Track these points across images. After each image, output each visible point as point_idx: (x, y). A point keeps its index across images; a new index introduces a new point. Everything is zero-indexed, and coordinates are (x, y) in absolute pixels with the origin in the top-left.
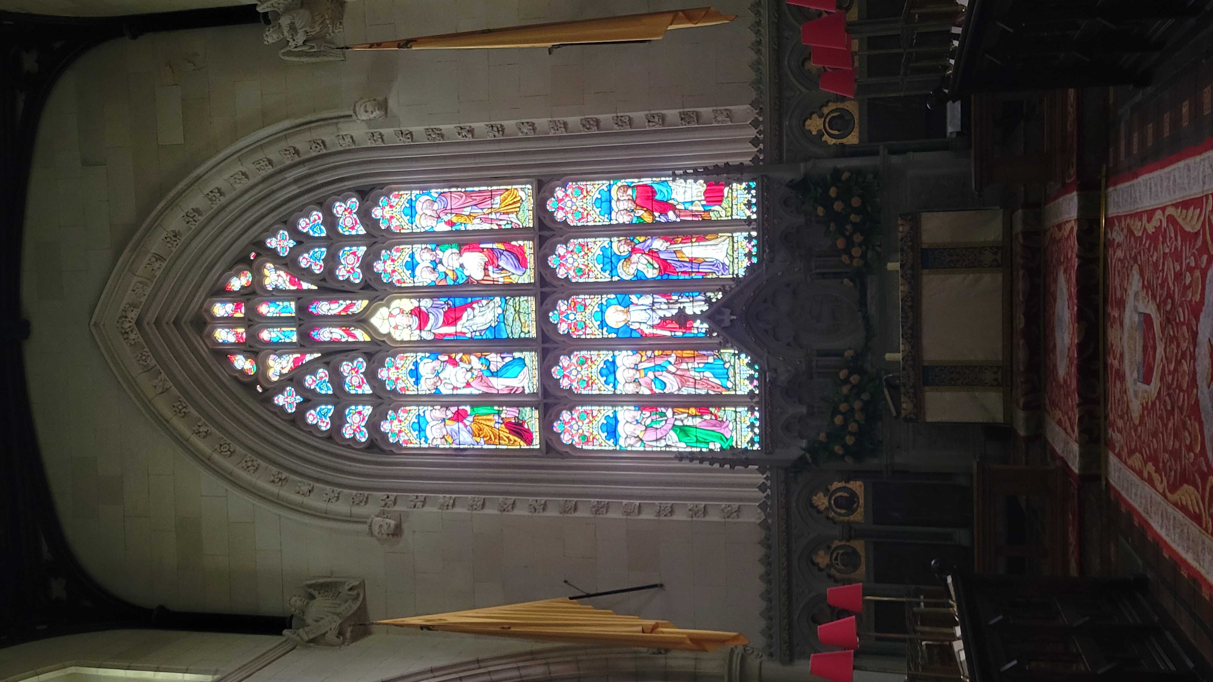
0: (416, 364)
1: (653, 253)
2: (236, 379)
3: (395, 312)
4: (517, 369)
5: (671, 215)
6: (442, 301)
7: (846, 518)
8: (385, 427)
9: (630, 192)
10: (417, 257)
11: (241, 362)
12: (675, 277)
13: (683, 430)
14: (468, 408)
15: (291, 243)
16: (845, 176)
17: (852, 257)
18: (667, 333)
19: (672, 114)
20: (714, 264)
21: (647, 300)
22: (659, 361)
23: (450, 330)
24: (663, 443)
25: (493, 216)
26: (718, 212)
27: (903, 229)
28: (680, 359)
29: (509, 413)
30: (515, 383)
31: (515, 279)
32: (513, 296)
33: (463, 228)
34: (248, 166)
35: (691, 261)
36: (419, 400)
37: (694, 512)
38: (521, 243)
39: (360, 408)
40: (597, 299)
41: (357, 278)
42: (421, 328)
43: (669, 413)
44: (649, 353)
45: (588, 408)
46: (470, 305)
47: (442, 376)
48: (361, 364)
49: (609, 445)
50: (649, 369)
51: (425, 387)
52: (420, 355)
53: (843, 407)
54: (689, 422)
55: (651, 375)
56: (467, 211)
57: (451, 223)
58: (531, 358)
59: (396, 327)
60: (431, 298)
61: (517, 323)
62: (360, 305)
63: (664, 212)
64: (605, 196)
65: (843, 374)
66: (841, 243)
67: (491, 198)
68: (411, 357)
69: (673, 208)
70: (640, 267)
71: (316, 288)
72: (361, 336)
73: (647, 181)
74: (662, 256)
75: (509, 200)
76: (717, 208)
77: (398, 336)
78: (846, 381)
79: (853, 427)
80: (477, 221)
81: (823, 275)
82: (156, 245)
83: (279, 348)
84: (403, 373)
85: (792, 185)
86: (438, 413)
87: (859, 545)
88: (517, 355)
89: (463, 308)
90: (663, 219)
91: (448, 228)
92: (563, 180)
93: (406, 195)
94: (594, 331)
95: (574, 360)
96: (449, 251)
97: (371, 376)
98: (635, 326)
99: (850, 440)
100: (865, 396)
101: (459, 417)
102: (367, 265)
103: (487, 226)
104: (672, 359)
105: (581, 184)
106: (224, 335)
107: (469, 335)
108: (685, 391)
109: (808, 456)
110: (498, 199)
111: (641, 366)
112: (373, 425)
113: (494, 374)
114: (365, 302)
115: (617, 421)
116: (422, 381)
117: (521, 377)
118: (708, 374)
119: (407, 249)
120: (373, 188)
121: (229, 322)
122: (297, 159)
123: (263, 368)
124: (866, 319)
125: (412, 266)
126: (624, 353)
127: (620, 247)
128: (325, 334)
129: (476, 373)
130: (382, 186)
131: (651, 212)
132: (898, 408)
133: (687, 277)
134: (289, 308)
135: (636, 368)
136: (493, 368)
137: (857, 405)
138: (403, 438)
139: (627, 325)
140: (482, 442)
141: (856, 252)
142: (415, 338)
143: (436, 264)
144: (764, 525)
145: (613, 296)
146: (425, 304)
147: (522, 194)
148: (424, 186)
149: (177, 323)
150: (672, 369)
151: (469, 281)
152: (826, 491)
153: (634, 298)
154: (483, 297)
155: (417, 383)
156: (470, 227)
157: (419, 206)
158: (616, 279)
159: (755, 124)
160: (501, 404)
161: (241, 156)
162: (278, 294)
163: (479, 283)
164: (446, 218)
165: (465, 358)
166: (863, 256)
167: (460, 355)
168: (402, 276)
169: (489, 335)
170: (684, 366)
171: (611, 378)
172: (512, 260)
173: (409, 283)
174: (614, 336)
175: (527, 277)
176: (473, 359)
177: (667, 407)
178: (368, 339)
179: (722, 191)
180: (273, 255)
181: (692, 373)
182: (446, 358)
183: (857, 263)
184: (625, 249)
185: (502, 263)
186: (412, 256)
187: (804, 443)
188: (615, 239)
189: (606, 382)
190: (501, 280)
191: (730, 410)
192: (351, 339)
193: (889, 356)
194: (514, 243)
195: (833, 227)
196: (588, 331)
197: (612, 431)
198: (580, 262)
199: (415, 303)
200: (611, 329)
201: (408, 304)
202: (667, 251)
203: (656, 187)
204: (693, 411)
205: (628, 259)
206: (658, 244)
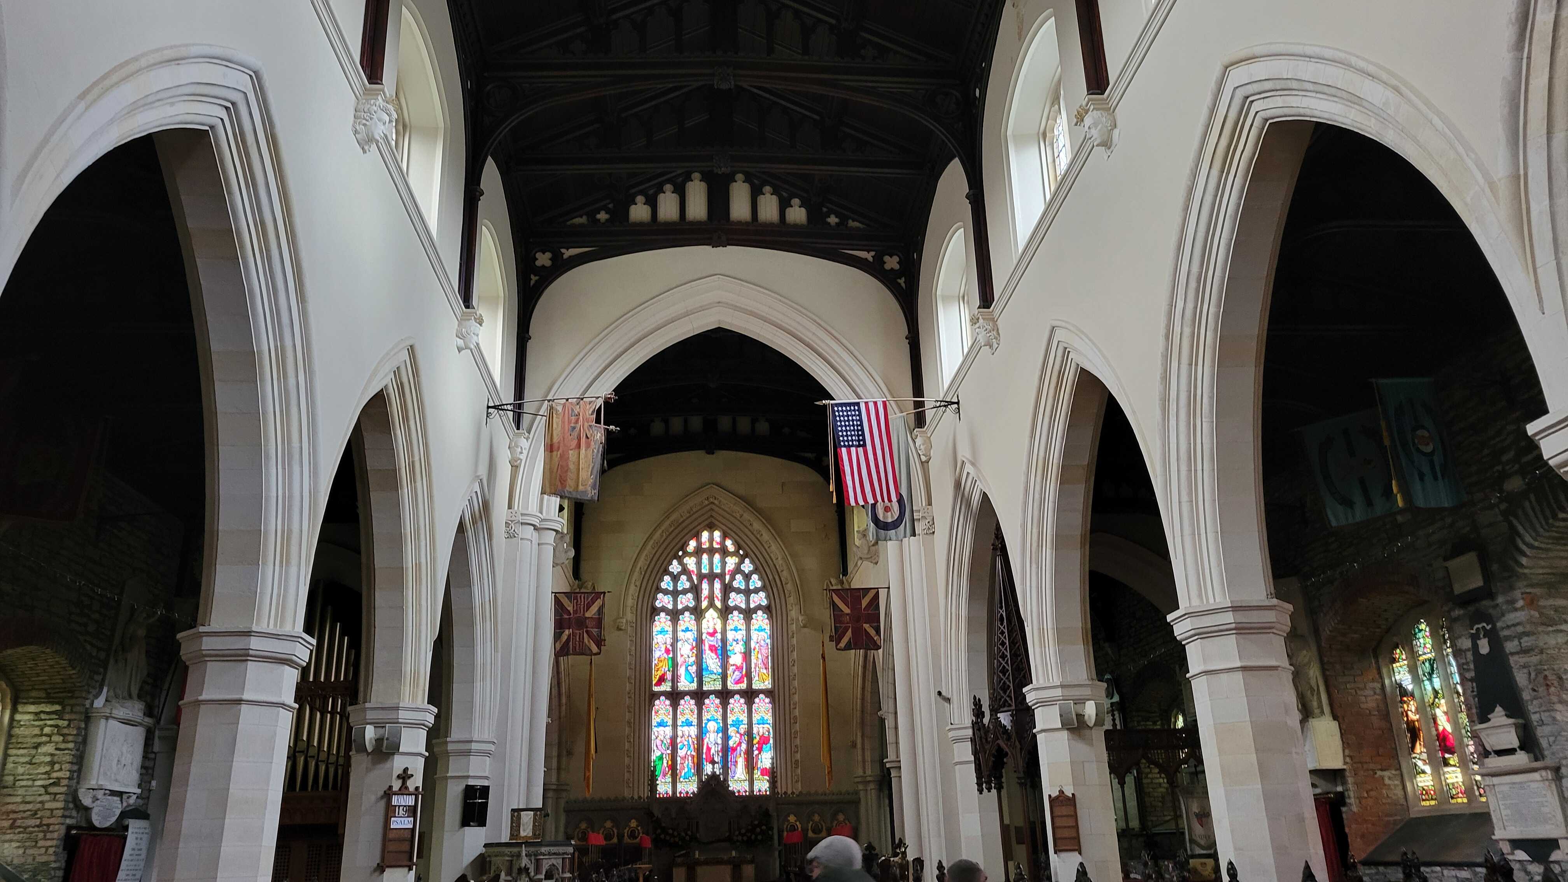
0: (692, 630)
1: (740, 744)
2: (686, 542)
3: (715, 621)
4: (689, 680)
5: (756, 752)
6: (720, 644)
7: (626, 835)
8: (663, 614)
9: (767, 733)
10: (739, 632)
11: (692, 545)
12: (729, 754)
13: (661, 758)
14: (671, 655)
15: (747, 572)
16: (770, 832)
17: (737, 836)
18: (704, 751)
19: (798, 756)
20: (735, 772)
21: (720, 741)
22: (692, 746)
23: (707, 647)
24: (655, 748)
25: (757, 669)
26: (757, 774)
27: (749, 857)
28: (693, 757)
29: (669, 676)
30: (682, 679)
31: (729, 678)
32: (722, 678)
33: (752, 654)
34: (780, 562)
35: (736, 762)
36: (675, 631)
37: (628, 767)
38: (745, 682)
39: (671, 603)
40: (720, 718)
41: (731, 603)
42: (708, 633)
43: (669, 752)
44: (696, 742)
45: (671, 713)
46: (718, 657)
47: (686, 643)
48: (692, 604)
49: (654, 723)
50: (688, 742)
51: (681, 635)
52: (696, 633)
53: (676, 833)
54: (665, 762)
55: (686, 743)
56: (760, 656)
57: (754, 649)
58: (694, 686)
59: (708, 621)
60: (722, 639)
61: (709, 680)
62: (718, 604)
63: (758, 749)
64: (765, 722)
65: (689, 833)
66: (743, 831)
67: (766, 668)
68: (695, 628)
69: (760, 753)
70: (734, 738)
71: (727, 582)
72: (704, 604)
73: (771, 741)
74: (738, 748)
75: (764, 677)
76: (759, 773)
77: (704, 622)
78: (687, 835)
79: (668, 838)
80: (755, 661)
81: (730, 823)
82: (747, 516)
83: (699, 564)
84: (687, 624)
85: (767, 810)
86: (669, 641)
87: (615, 840)
88: (695, 679)
89: (716, 654)
90: (754, 748)
91: (752, 647)
92: (773, 702)
93: (768, 627)
94: (706, 716)
95: (692, 707)
96: (742, 648)
97: (687, 608)
98: (707, 735)
99: (662, 836)
100: (680, 843)
101: (667, 651)
102: (736, 608)
103: (753, 666)
104: (693, 753)
105: (771, 711)
106: (705, 535)
107: (704, 656)
108: (679, 759)
109: (655, 818)
110: (765, 671)
111: (690, 738)
112: (664, 609)
113: (687, 668)
114: (719, 607)
115: (665, 727)
116: (683, 633)
117: (686, 681)
118: (686, 770)
119: (744, 627)
120: (770, 612)
121: (711, 540)
122: (784, 583)
123: (690, 555)
124: (712, 842)
125: (736, 629)
126: (696, 730)
127: (743, 728)
128: (705, 586)
129: (687, 659)
130: (772, 617)
131: (758, 743)
132: (679, 856)
133: (729, 760)
134: (717, 570)
135: (689, 736)
136: (689, 668)
137: (677, 839)
138: (657, 623)
139: (708, 732)
140: (656, 662)
141: (740, 838)
142: (704, 631)
143: (737, 641)
144: (624, 799)
145: (721, 725)
146: (719, 636)
147: (766, 683)
148: (772, 636)
149: (712, 516)
150: (689, 753)
151: (728, 657)
152: (638, 826)
153: (720, 735)
154: (722, 664)
155: (683, 631)
156: (752, 658)
157: (762, 633)
158: (729, 726)
159: (793, 793)
160: (673, 672)
161: (785, 559)
162: (724, 564)
163: (727, 662)
164: (757, 648)
165: (694, 655)
166: (738, 841)
167: (695, 652)
168: (731, 625)
169: (704, 666)
170: (690, 758)
171: (685, 724)
172: (738, 678)
173: (728, 628)
174: (704, 725)
175: (731, 686)
176: (694, 659)
177: (671, 751)
178: (703, 608)
179: (766, 775)
180: (742, 562)
181: (687, 762)
182: (694, 645)
183: (735, 838)
184: (742, 731)
185: (737, 673)
186: (740, 630)
187: (660, 816)
188: (746, 726)
189: (683, 722)
190: (728, 672)
191: (670, 780)
192: (703, 599)
193: (697, 853)
194: (745, 679)
195: (750, 827)
196: (706, 714)
197: (660, 724)
198: (736, 710)
199: (719, 630)
200: (706, 724)
201: (719, 628)
202: (741, 750)
203: (768, 745)
204: (670, 763)
205: (738, 732)
206: (744, 746)
